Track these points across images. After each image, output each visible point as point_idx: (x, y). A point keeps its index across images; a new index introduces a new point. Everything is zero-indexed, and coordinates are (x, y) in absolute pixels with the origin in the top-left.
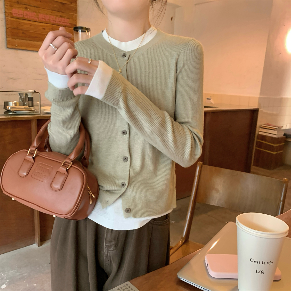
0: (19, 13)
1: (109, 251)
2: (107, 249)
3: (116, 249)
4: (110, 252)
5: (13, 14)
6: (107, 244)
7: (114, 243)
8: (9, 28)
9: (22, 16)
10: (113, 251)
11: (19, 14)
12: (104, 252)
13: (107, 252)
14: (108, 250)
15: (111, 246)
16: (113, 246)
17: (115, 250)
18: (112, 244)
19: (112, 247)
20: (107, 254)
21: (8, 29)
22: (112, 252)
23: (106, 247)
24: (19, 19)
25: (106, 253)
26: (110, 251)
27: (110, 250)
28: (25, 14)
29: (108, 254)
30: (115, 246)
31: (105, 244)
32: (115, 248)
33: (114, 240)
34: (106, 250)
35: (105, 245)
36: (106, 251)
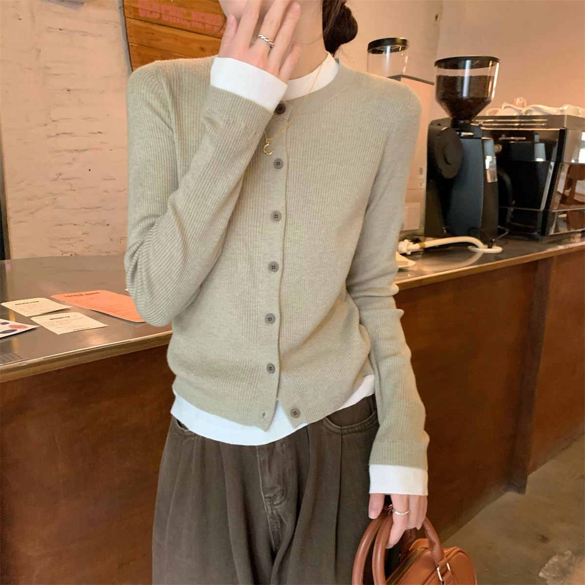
0: (151, 10)
1: (274, 505)
2: (269, 503)
3: (285, 498)
4: (275, 507)
5: (140, 11)
6: (267, 496)
7: (279, 489)
8: (134, 45)
9: (158, 16)
10: (280, 503)
11: (151, 12)
12: (266, 509)
13: (272, 509)
14: (272, 505)
15: (275, 495)
16: (279, 494)
17: (284, 500)
18: (276, 491)
19: (278, 498)
20: (272, 513)
21: (131, 45)
22: (280, 506)
23: (266, 499)
24: (152, 23)
25: (270, 512)
26: (277, 505)
27: (275, 503)
28: (163, 12)
29: (274, 512)
30: (283, 494)
31: (264, 496)
32: (283, 498)
33: (279, 483)
34: (268, 506)
35: (265, 498)
36: (269, 508)
